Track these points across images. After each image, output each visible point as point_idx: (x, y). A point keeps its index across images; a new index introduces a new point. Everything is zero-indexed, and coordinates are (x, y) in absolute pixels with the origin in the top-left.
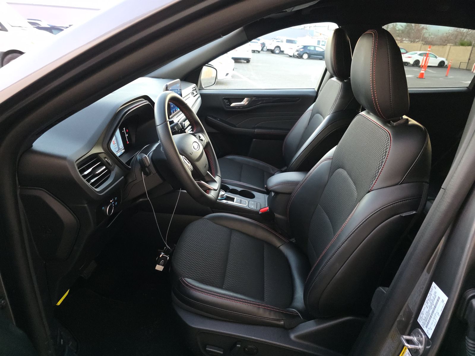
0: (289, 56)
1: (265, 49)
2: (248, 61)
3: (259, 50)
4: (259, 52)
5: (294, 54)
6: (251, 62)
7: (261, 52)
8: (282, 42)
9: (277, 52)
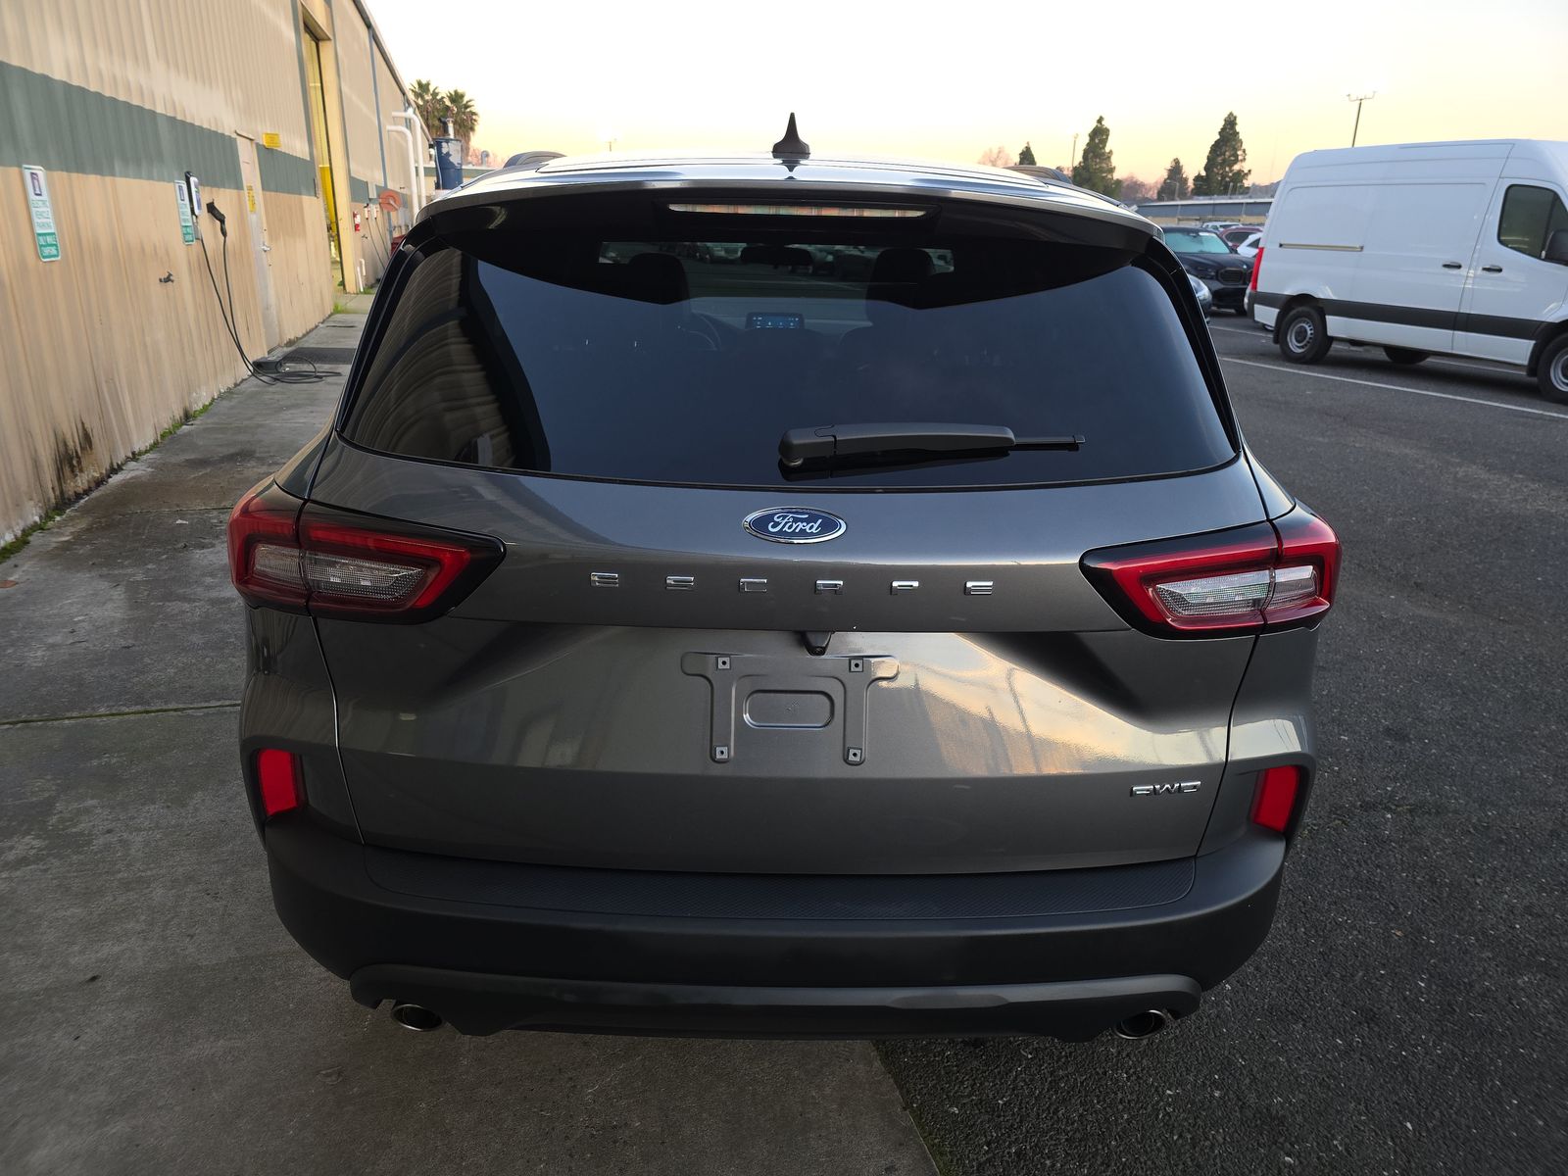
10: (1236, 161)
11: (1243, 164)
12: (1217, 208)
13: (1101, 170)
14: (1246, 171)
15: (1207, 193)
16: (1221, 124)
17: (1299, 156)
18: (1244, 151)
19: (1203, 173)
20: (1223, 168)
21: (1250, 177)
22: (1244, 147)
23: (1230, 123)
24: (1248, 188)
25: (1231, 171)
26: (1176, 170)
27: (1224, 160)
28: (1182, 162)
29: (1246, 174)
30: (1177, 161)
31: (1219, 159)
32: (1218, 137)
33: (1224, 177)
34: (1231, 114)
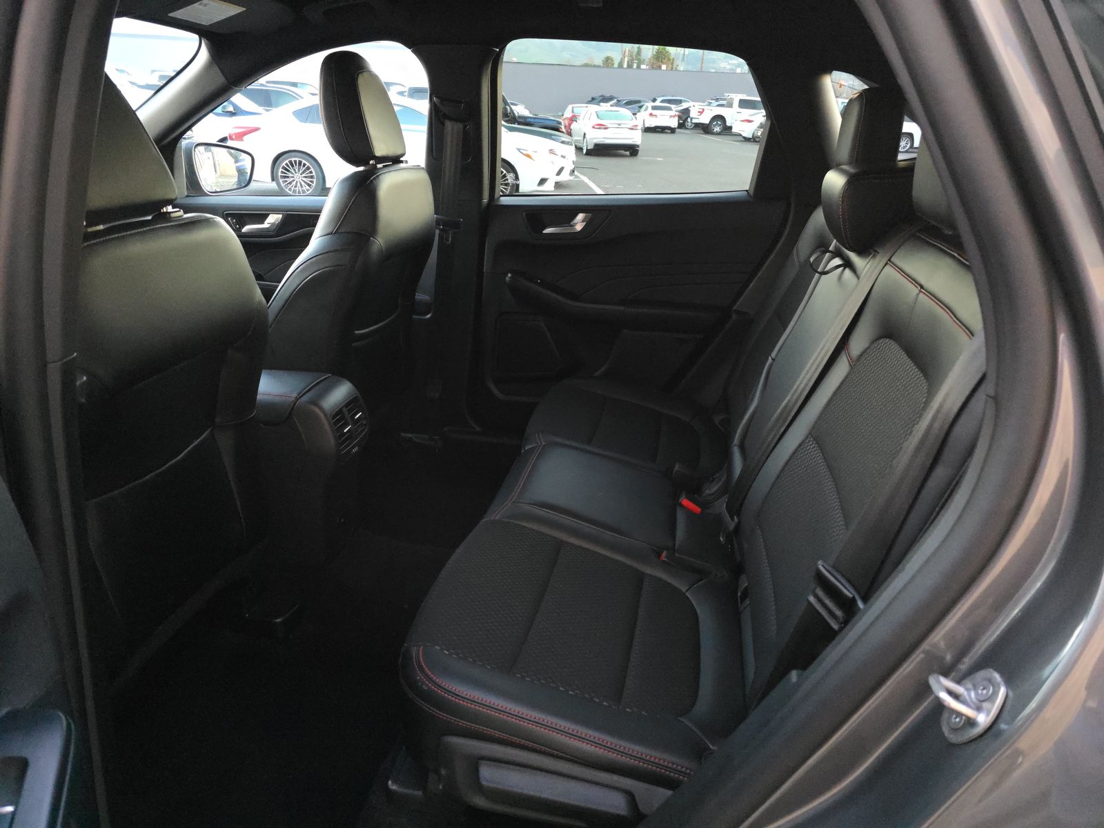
0: (744, 137)
1: (689, 124)
2: (632, 150)
3: (672, 126)
4: (672, 130)
5: (755, 134)
6: (640, 153)
7: (677, 130)
8: (730, 105)
9: (717, 129)
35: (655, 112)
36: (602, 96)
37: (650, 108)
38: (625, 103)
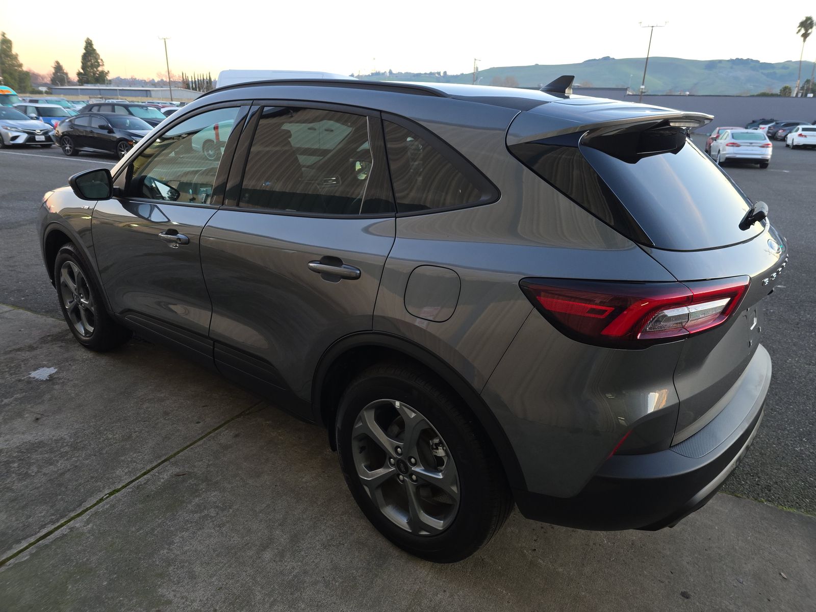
10: (99, 65)
11: (104, 67)
12: (102, 91)
13: (13, 65)
14: (106, 72)
15: (88, 82)
16: (84, 44)
17: (223, 71)
18: (102, 60)
19: (82, 71)
20: (92, 69)
21: (109, 75)
22: (101, 57)
23: (89, 45)
24: (110, 81)
25: (98, 71)
26: (58, 68)
27: (92, 64)
28: (61, 63)
29: (107, 73)
30: (58, 63)
31: (89, 64)
32: (84, 51)
33: (94, 74)
34: (88, 39)
35: (804, 133)
36: (763, 119)
37: (800, 129)
38: (783, 126)
